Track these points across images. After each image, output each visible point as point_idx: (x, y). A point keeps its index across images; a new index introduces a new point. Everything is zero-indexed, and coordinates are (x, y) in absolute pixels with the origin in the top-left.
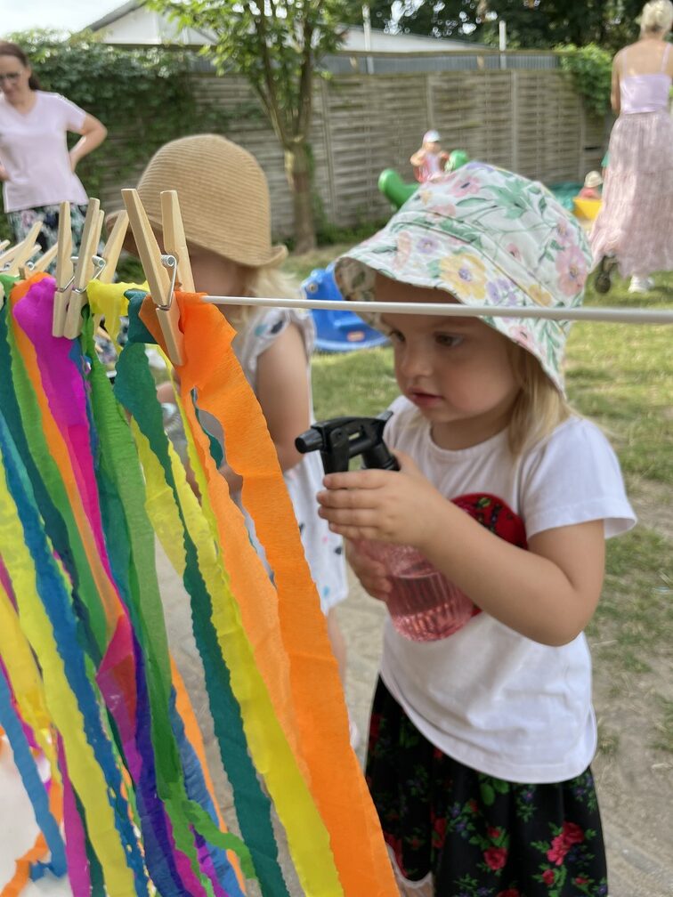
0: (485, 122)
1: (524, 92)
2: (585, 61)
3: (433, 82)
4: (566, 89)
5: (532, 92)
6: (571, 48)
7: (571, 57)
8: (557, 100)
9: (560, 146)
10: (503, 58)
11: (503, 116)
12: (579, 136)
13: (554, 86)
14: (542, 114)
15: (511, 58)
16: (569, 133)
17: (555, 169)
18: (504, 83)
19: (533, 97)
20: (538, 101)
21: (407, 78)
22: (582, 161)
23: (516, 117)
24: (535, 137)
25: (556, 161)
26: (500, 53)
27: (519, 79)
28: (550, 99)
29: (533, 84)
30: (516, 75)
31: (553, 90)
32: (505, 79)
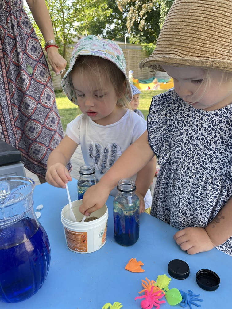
1: (131, 55)
2: (149, 47)
4: (144, 55)
5: (134, 56)
6: (146, 44)
7: (146, 47)
8: (141, 58)
9: (142, 70)
10: (126, 46)
13: (140, 54)
15: (128, 46)
17: (141, 76)
20: (135, 58)
22: (149, 74)
23: (129, 62)
24: (135, 67)
25: (141, 74)
26: (125, 45)
27: (130, 52)
28: (139, 57)
29: (134, 53)
30: (128, 51)
31: (140, 55)
32: (126, 52)
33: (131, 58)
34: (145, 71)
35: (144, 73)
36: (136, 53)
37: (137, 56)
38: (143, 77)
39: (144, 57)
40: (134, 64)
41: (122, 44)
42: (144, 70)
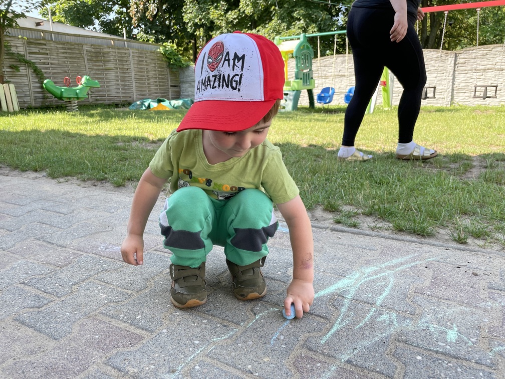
0: (117, 68)
1: (136, 59)
3: (85, 48)
5: (140, 59)
8: (155, 64)
9: (158, 83)
10: (126, 42)
11: (126, 67)
12: (168, 80)
13: (152, 57)
14: (147, 69)
15: (129, 43)
16: (163, 79)
17: (156, 93)
18: (126, 54)
19: (142, 61)
20: (145, 63)
21: (72, 45)
22: (170, 90)
23: (133, 68)
24: (144, 78)
25: (157, 89)
26: (124, 41)
27: (133, 52)
28: (151, 63)
29: (141, 55)
30: (131, 51)
31: (152, 59)
32: (126, 52)
33: (136, 62)
34: (163, 86)
35: (161, 88)
36: (145, 56)
37: (146, 60)
38: (161, 95)
39: (159, 62)
40: (141, 72)
41: (118, 40)
42: (161, 84)
